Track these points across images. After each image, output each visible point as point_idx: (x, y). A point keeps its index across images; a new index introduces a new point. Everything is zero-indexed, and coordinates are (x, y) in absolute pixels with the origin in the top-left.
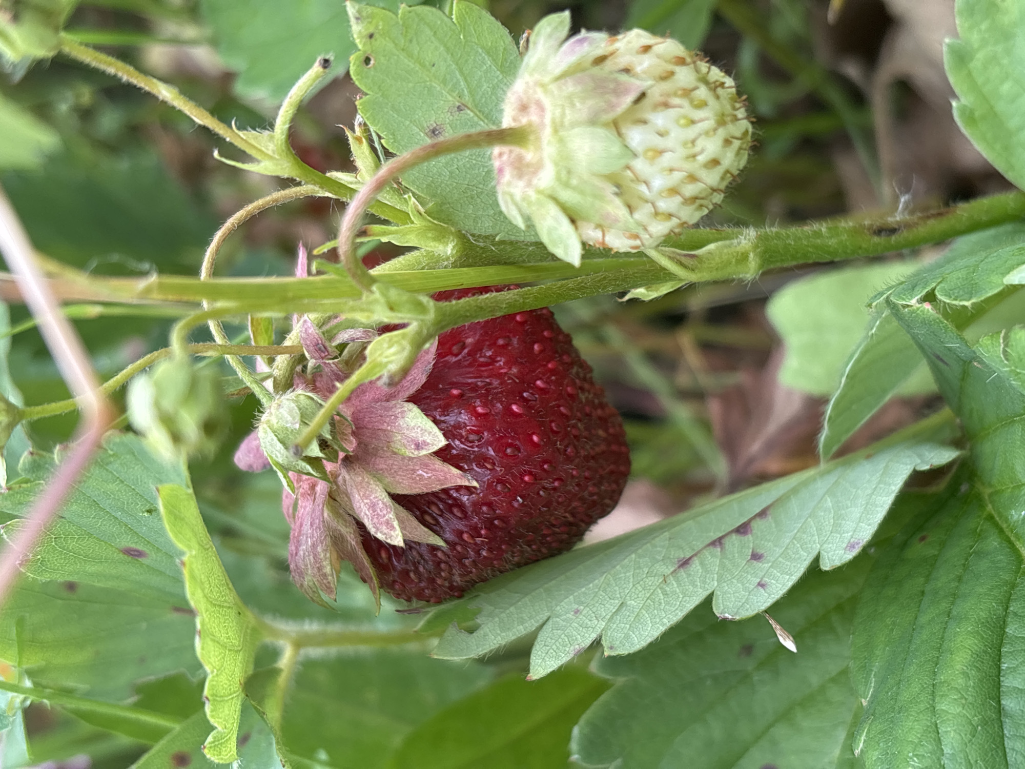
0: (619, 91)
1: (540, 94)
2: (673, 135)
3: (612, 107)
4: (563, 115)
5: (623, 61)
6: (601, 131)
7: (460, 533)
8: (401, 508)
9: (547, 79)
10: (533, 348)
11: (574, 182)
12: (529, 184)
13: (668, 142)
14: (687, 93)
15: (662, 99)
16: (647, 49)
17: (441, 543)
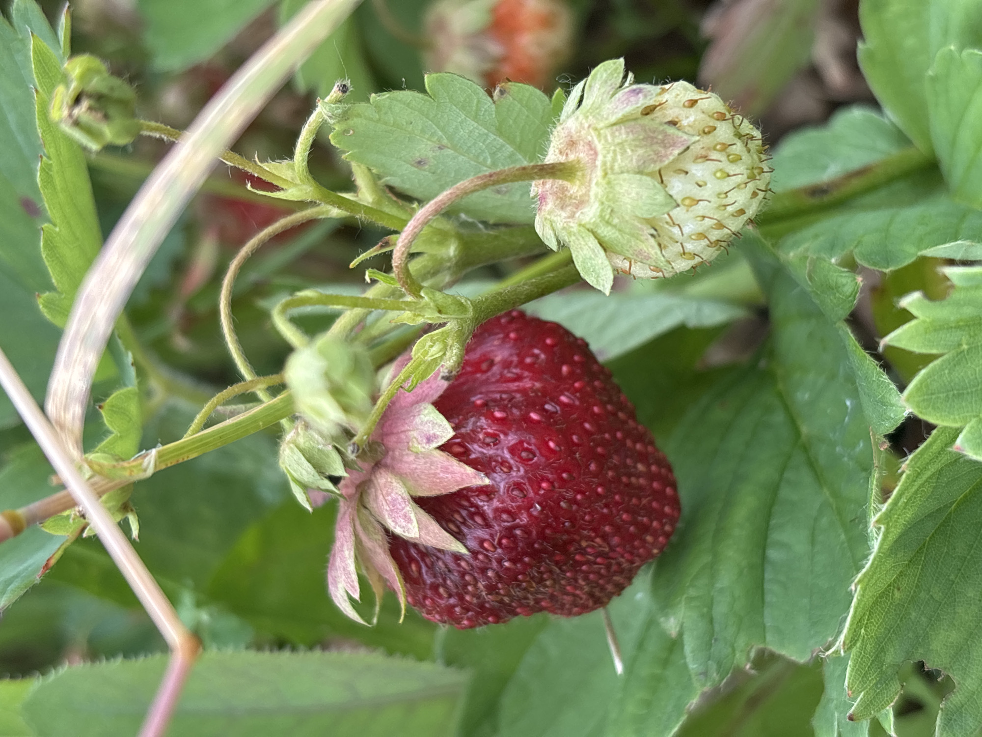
0: (667, 143)
1: (593, 136)
2: (709, 185)
3: (660, 157)
4: (614, 160)
5: (671, 114)
6: (648, 180)
7: (481, 542)
8: (422, 511)
9: (601, 125)
10: (561, 369)
11: (616, 221)
12: (572, 216)
13: (705, 193)
14: (725, 147)
15: (703, 153)
16: (693, 103)
17: (464, 551)
